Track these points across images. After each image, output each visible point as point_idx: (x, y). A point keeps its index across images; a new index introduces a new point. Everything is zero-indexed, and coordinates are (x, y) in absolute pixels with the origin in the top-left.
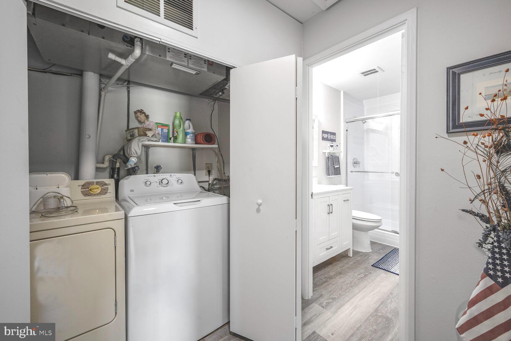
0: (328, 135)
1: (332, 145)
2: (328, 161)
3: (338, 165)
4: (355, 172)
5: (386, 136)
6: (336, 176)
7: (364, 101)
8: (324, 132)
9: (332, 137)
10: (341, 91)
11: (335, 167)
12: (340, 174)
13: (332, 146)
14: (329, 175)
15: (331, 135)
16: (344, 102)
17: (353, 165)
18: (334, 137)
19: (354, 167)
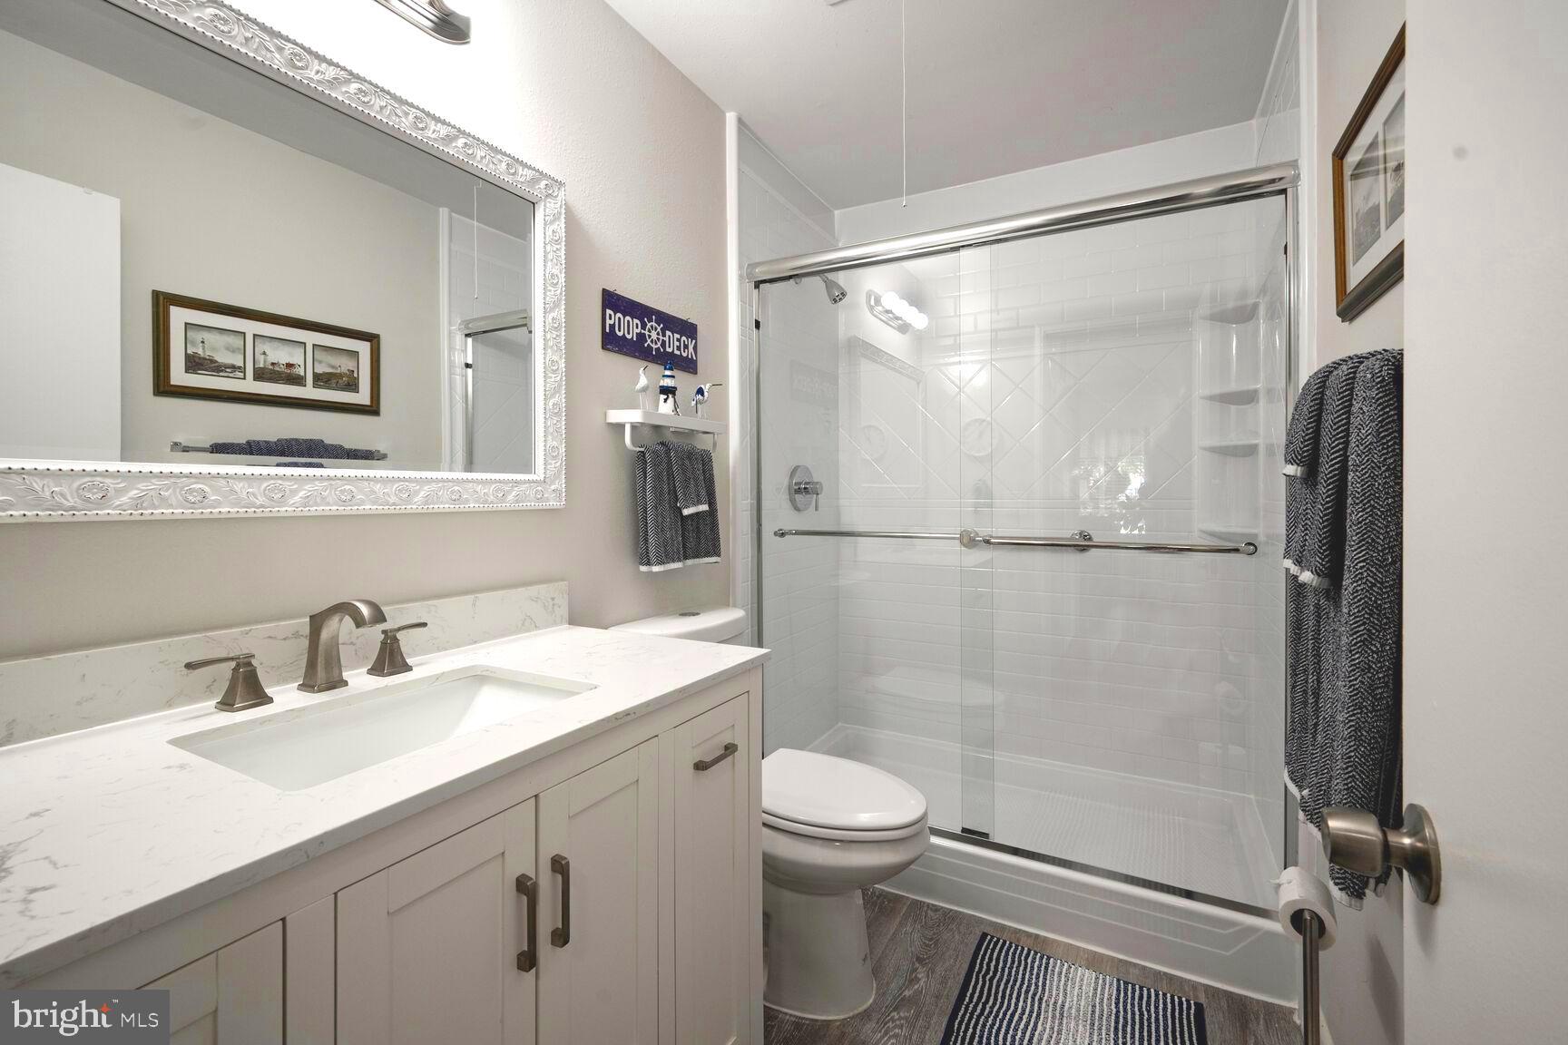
0: (644, 327)
1: (668, 382)
2: (639, 473)
3: (699, 502)
4: (798, 533)
5: (918, 383)
6: (689, 562)
7: (836, 212)
8: (612, 301)
9: (673, 342)
10: (728, 115)
11: (686, 512)
12: (713, 548)
13: (668, 391)
14: (648, 563)
15: (668, 333)
16: (740, 172)
17: (793, 501)
18: (686, 347)
19: (797, 509)
